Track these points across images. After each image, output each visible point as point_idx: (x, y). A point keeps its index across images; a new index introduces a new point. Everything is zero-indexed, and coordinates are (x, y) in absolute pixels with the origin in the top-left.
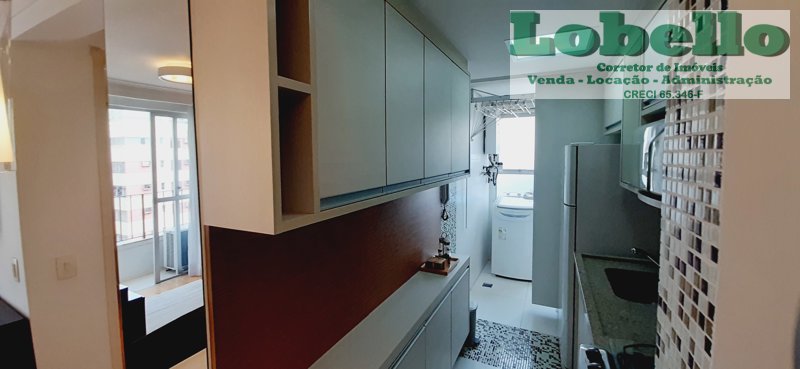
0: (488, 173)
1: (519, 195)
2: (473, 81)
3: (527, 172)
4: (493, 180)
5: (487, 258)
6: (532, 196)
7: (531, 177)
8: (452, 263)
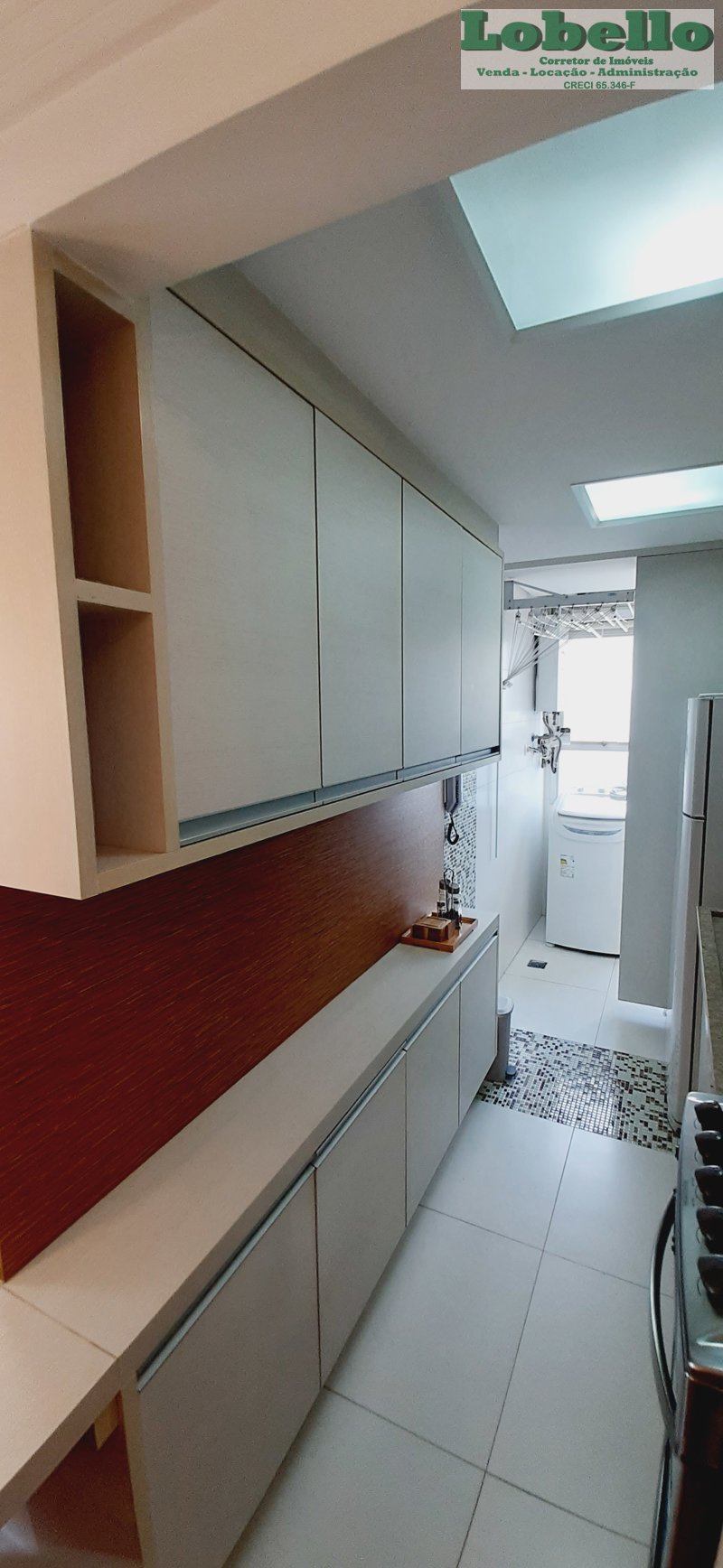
0: (543, 748)
1: (602, 791)
2: (509, 566)
3: (617, 746)
4: (551, 763)
5: (538, 913)
6: (625, 793)
7: (624, 757)
8: (464, 927)
